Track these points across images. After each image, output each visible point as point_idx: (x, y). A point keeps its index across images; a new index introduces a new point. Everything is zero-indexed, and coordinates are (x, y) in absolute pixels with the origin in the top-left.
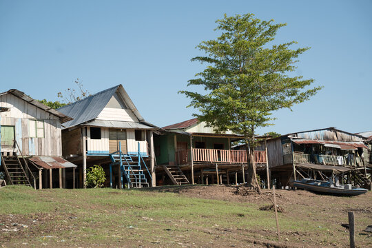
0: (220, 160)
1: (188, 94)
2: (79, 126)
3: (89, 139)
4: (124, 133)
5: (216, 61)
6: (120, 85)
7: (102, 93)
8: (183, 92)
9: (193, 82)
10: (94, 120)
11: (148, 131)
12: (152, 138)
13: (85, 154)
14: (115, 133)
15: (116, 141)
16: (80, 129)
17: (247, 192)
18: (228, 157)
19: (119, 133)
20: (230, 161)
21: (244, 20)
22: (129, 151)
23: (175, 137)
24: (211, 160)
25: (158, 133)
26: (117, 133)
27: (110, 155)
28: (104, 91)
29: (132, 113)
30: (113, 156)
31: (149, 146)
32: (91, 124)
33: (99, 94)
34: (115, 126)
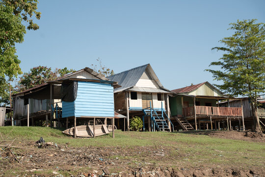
0: (212, 113)
1: (211, 71)
2: (124, 91)
3: (130, 99)
4: (151, 96)
5: (228, 50)
6: (149, 64)
7: (134, 69)
8: (207, 70)
9: (213, 64)
10: (133, 87)
11: (165, 94)
12: (168, 99)
13: (128, 110)
14: (145, 95)
15: (146, 101)
16: (125, 93)
17: (254, 135)
18: (218, 112)
19: (148, 96)
20: (219, 114)
21: (250, 23)
22: (154, 107)
23: (182, 98)
24: (207, 114)
25: (172, 96)
26: (147, 96)
27: (143, 110)
28: (137, 68)
29: (156, 82)
30: (145, 110)
31: (166, 104)
32: (131, 90)
33: (132, 69)
34: (147, 91)
